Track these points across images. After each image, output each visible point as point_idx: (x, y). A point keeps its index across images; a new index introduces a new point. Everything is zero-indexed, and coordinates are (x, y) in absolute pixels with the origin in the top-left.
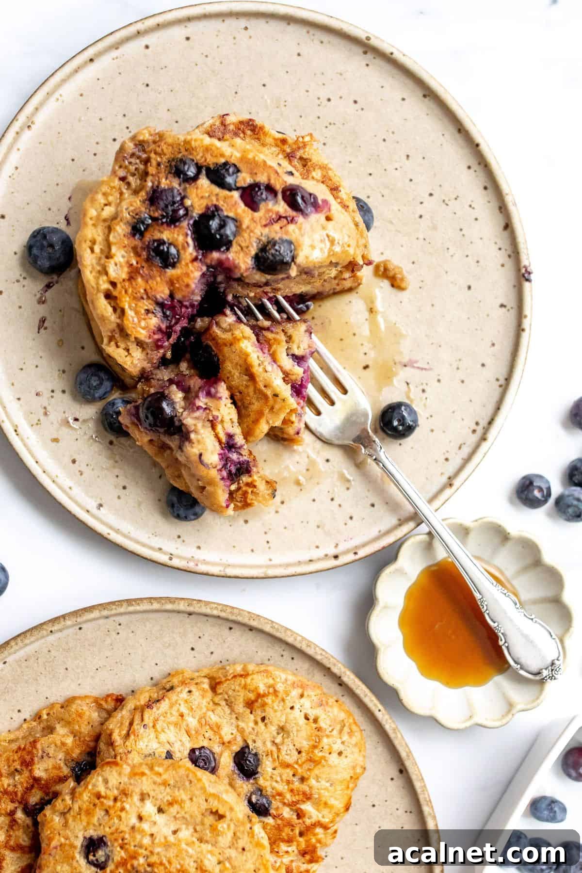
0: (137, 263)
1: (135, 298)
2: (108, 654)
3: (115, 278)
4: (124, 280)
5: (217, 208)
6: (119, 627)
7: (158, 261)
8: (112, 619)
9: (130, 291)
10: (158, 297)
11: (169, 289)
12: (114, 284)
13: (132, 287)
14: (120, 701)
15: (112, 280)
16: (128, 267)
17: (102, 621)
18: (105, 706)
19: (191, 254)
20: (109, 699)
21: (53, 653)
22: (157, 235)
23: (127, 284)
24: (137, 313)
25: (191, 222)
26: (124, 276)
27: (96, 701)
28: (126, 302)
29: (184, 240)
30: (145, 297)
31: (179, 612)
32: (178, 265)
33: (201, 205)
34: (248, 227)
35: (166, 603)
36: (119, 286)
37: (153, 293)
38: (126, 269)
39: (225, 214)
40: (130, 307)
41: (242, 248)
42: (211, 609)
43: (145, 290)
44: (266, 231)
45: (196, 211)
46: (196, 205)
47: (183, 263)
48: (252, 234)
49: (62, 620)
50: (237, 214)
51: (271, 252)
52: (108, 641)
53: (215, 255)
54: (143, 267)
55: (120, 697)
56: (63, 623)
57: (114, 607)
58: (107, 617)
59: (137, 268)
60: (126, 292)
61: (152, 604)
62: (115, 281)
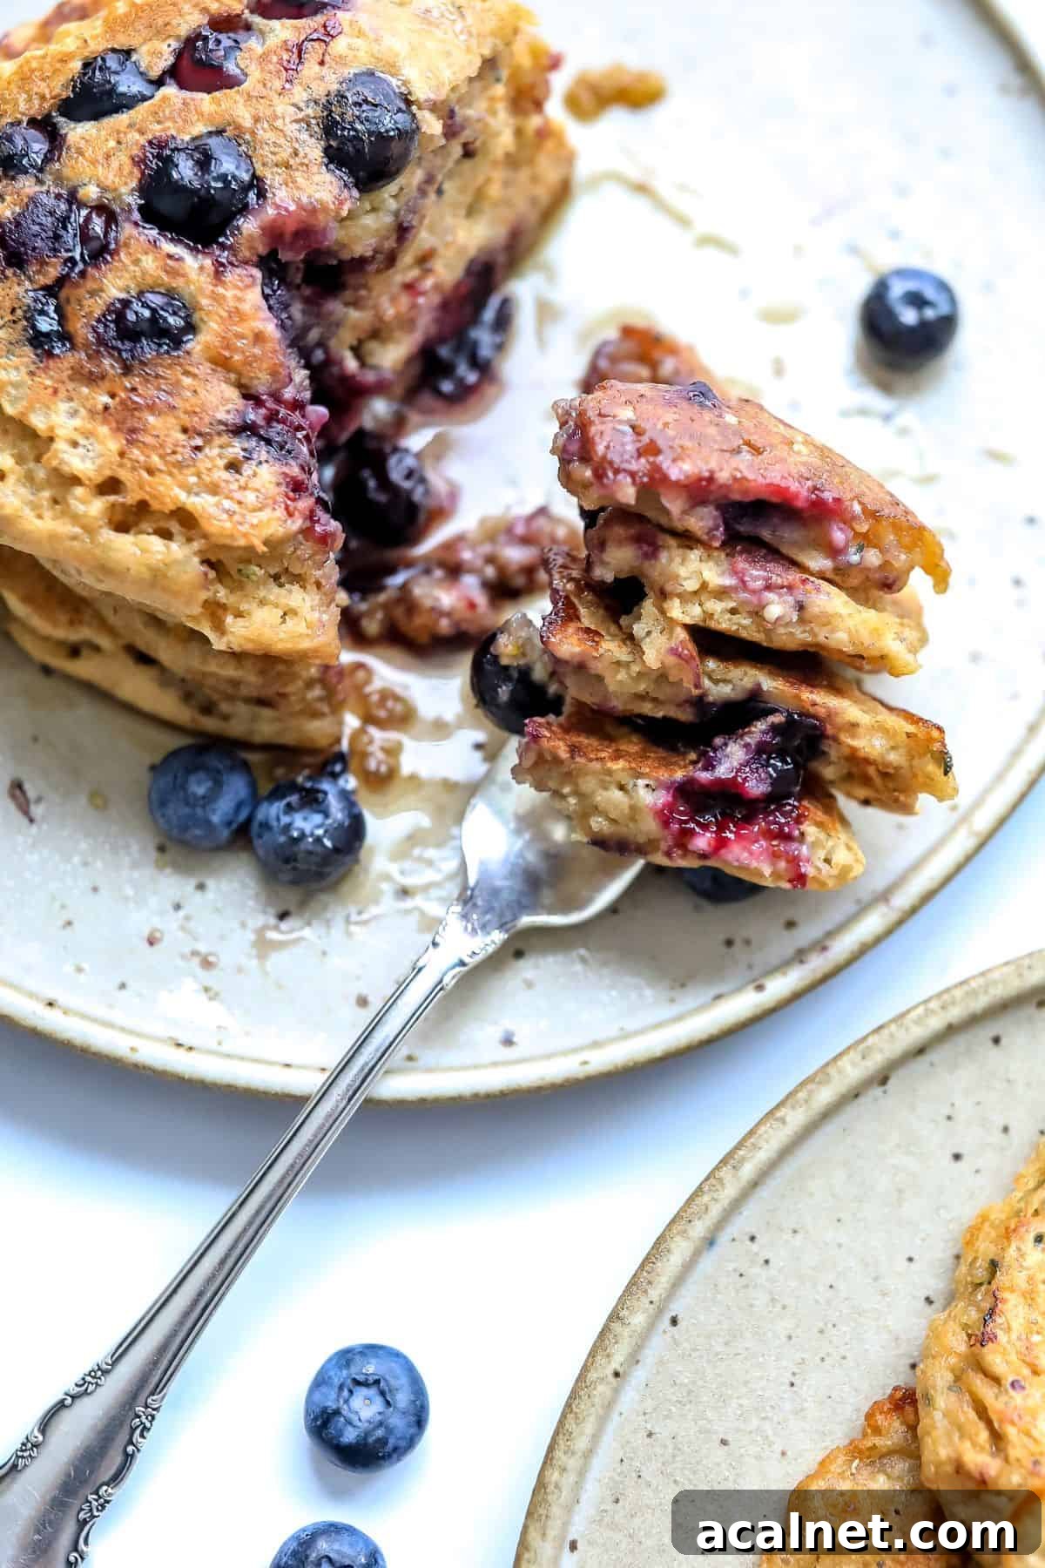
0: (113, 396)
1: (180, 465)
2: (784, 1326)
3: (100, 469)
4: (122, 454)
5: (159, 144)
6: (755, 1247)
7: (148, 349)
8: (723, 1238)
9: (156, 460)
10: (221, 416)
11: (227, 381)
12: (110, 486)
13: (154, 448)
14: (906, 1402)
15: (99, 480)
16: (105, 422)
17: (707, 1263)
18: (884, 1442)
19: (202, 268)
20: (880, 1419)
21: (663, 1431)
22: (97, 306)
23: (136, 453)
24: (214, 489)
25: (136, 216)
26: (114, 445)
27: (855, 1451)
28: (172, 492)
29: (156, 259)
30: (199, 442)
31: (855, 1094)
32: (196, 317)
33: (120, 168)
34: (257, 120)
35: (810, 1093)
36: (123, 475)
37: (207, 420)
38: (104, 430)
39: (187, 138)
40: (189, 490)
41: (288, 166)
42: (918, 1022)
43: (185, 430)
44: (299, 95)
45: (124, 190)
46: (110, 178)
47: (204, 302)
48: (279, 123)
49: (616, 1327)
50: (210, 119)
51: (348, 118)
52: (761, 1299)
53: (249, 226)
54: (134, 389)
55: (899, 1394)
56: (626, 1332)
57: (706, 1198)
58: (710, 1242)
59: (122, 402)
60: (151, 471)
61: (783, 1121)
62: (108, 473)
